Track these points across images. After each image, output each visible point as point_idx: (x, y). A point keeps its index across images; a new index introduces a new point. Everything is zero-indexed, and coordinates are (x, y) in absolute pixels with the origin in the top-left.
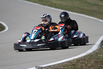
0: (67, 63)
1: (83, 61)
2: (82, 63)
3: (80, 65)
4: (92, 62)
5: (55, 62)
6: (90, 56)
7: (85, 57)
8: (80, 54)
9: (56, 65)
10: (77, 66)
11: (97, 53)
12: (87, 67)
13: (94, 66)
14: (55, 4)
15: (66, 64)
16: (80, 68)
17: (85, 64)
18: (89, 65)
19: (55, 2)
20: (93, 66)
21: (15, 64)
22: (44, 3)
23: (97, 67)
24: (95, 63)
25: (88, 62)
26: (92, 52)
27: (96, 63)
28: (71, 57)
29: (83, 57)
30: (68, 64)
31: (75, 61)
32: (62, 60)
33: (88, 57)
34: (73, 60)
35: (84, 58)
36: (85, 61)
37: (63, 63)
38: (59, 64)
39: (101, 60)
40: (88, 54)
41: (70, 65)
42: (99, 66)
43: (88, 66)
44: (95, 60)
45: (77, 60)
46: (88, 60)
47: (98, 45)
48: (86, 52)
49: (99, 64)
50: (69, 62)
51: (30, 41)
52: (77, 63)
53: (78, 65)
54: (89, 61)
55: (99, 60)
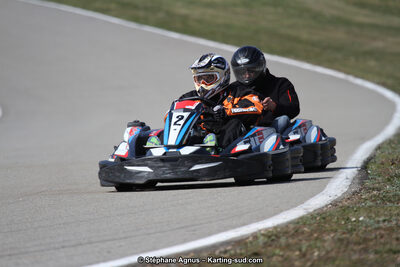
0: (229, 248)
1: (291, 241)
2: (288, 246)
3: (281, 253)
4: (326, 244)
5: (185, 241)
6: (320, 221)
7: (298, 223)
8: (282, 211)
9: (186, 253)
10: (268, 257)
11: (345, 209)
12: (309, 264)
13: (334, 260)
14: (185, 18)
15: (226, 252)
16: (279, 265)
17: (300, 250)
18: (316, 254)
20: (328, 258)
21: (27, 253)
22: (141, 14)
23: (348, 263)
24: (339, 248)
25: (312, 242)
26: (326, 206)
27: (342, 249)
28: (244, 224)
29: (291, 222)
30: (232, 252)
31: (262, 240)
32: (210, 234)
33: (310, 225)
34: (255, 236)
35: (295, 229)
36: (300, 238)
37: (214, 247)
38: (197, 251)
39: (362, 236)
40: (311, 210)
41: (241, 255)
42: (355, 257)
43: (308, 260)
44: (338, 235)
45: (269, 237)
46: (311, 234)
47: (351, 177)
48: (304, 206)
49: (353, 250)
50: (239, 242)
51: (165, 154)
52: (270, 246)
53: (274, 255)
54: (317, 239)
55: (354, 235)
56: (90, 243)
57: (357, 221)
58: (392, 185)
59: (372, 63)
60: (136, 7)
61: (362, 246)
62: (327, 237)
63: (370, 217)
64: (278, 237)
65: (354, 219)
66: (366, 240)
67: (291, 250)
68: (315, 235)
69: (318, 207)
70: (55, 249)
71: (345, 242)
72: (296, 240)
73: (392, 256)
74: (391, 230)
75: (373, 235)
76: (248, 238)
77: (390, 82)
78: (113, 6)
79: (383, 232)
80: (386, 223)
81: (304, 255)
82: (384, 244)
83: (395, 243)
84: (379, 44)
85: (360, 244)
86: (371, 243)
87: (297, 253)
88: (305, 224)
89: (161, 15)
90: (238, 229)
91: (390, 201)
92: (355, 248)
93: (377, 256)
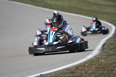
0: (65, 71)
1: (82, 68)
2: (81, 70)
3: (80, 72)
4: (93, 69)
5: (52, 69)
6: (91, 62)
7: (84, 63)
8: (79, 60)
9: (52, 73)
11: (98, 58)
12: (88, 75)
13: (95, 73)
14: (50, 5)
15: (63, 72)
16: (79, 75)
17: (85, 71)
18: (90, 72)
19: (50, 2)
20: (93, 73)
21: (6, 74)
22: (37, 3)
23: (99, 74)
24: (97, 70)
25: (88, 68)
26: (93, 58)
29: (82, 63)
30: (66, 72)
31: (74, 68)
32: (59, 67)
33: (88, 63)
34: (72, 67)
35: (83, 65)
37: (60, 71)
38: (55, 72)
39: (103, 66)
40: (88, 59)
41: (68, 73)
42: (101, 72)
43: (88, 74)
44: (96, 66)
45: (76, 67)
46: (88, 66)
47: (99, 49)
48: (86, 58)
49: (100, 70)
50: (67, 69)
52: (76, 70)
53: (78, 72)
54: (90, 67)
55: (101, 66)
56: (24, 71)
57: (101, 62)
58: (111, 51)
59: (105, 16)
60: (36, 2)
61: (103, 69)
62: (93, 67)
63: (105, 61)
64: (79, 67)
65: (100, 61)
66: (104, 67)
67: (83, 71)
68: (89, 66)
69: (90, 58)
70: (14, 73)
71: (98, 68)
72: (84, 68)
73: (112, 72)
74: (111, 64)
75: (106, 66)
76: (70, 68)
77: (110, 21)
78: (29, 2)
79: (109, 65)
80: (110, 62)
81: (86, 72)
82: (109, 68)
83: (112, 68)
84: (107, 10)
85: (102, 68)
86: (106, 68)
87: (84, 72)
88: (86, 63)
89: (43, 4)
90: (67, 65)
91: (111, 56)
92: (101, 70)
93: (108, 72)
